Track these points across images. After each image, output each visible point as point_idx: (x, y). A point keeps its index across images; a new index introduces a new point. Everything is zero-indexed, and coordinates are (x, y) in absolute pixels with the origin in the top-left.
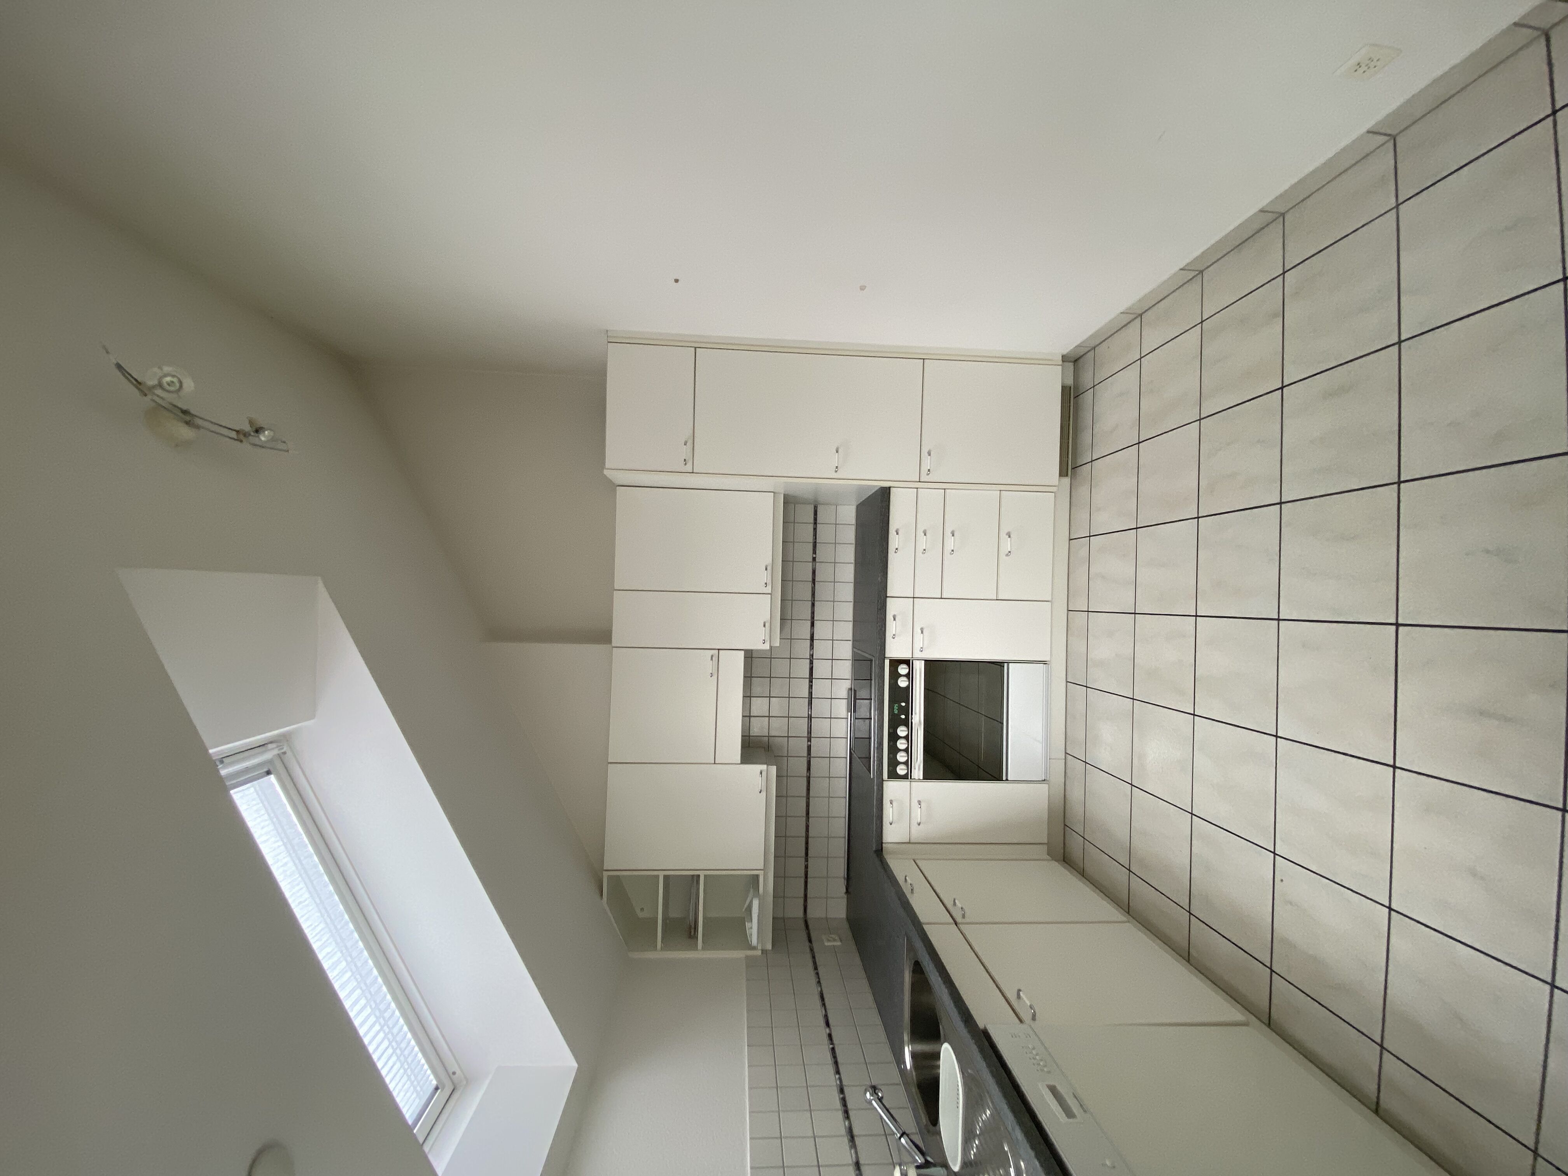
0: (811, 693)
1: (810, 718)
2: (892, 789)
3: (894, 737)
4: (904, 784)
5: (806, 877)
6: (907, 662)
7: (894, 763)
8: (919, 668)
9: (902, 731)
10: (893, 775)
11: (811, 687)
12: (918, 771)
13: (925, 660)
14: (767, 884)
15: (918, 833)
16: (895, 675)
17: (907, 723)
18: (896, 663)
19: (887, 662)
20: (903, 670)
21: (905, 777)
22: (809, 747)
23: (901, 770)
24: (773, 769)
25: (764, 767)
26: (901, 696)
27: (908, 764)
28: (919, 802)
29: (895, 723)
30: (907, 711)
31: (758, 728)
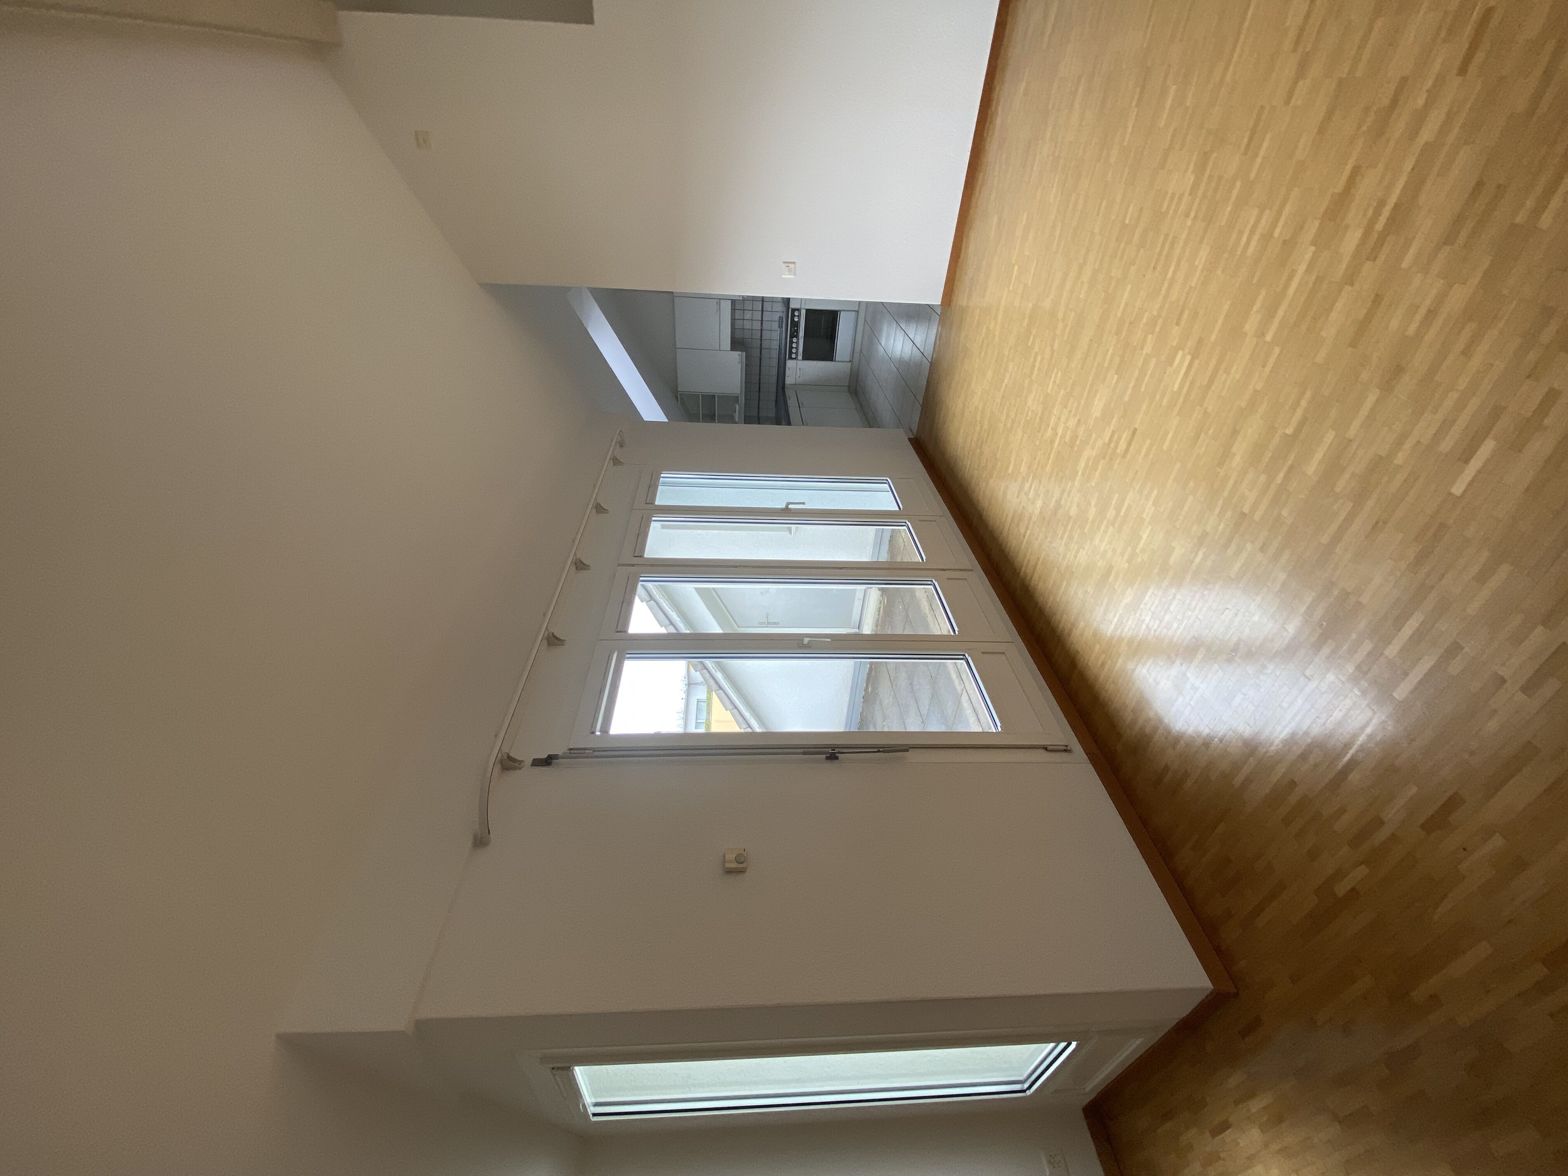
0: (762, 318)
1: (762, 330)
2: (790, 364)
3: (791, 342)
4: (795, 361)
5: (759, 400)
6: (798, 310)
7: (791, 353)
8: (803, 312)
9: (795, 340)
10: (790, 358)
11: (762, 315)
12: (800, 357)
13: (806, 309)
14: (742, 400)
15: (799, 380)
16: (793, 316)
17: (797, 336)
18: (794, 310)
19: (790, 310)
20: (796, 313)
21: (795, 359)
22: (761, 344)
23: (794, 356)
24: (744, 354)
25: (740, 353)
26: (795, 325)
27: (796, 353)
28: (800, 369)
29: (792, 337)
30: (797, 331)
31: (738, 335)
